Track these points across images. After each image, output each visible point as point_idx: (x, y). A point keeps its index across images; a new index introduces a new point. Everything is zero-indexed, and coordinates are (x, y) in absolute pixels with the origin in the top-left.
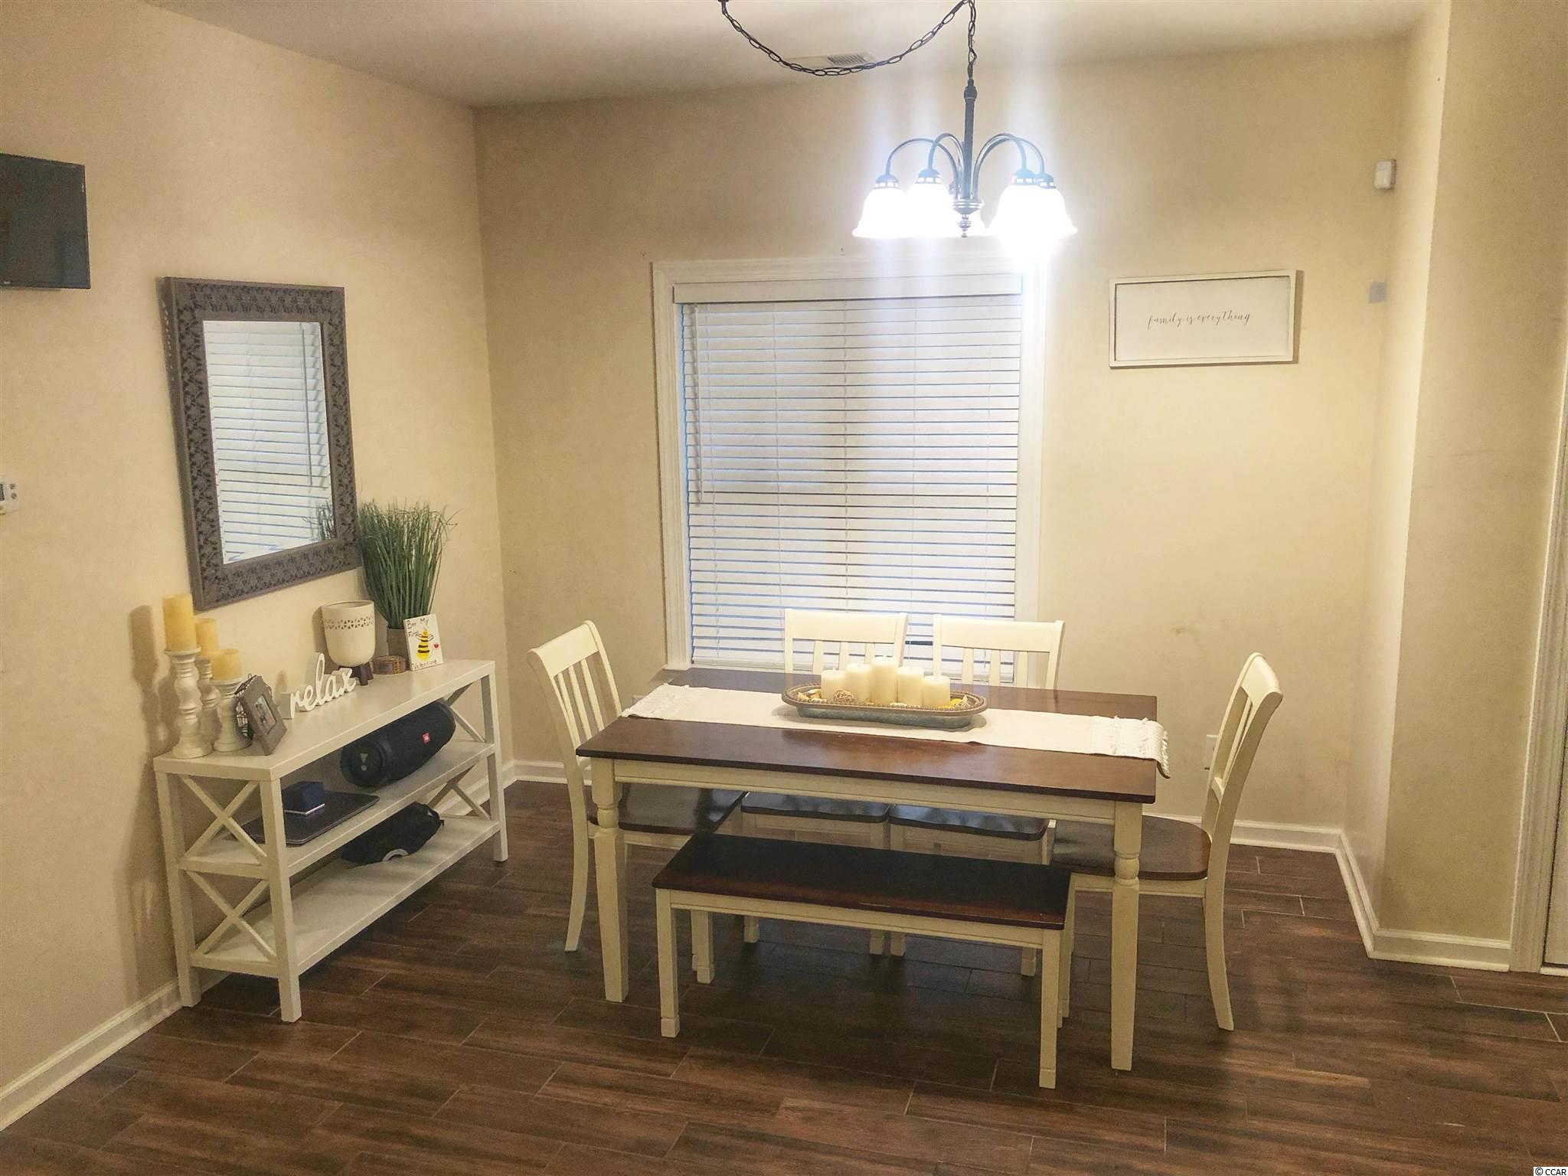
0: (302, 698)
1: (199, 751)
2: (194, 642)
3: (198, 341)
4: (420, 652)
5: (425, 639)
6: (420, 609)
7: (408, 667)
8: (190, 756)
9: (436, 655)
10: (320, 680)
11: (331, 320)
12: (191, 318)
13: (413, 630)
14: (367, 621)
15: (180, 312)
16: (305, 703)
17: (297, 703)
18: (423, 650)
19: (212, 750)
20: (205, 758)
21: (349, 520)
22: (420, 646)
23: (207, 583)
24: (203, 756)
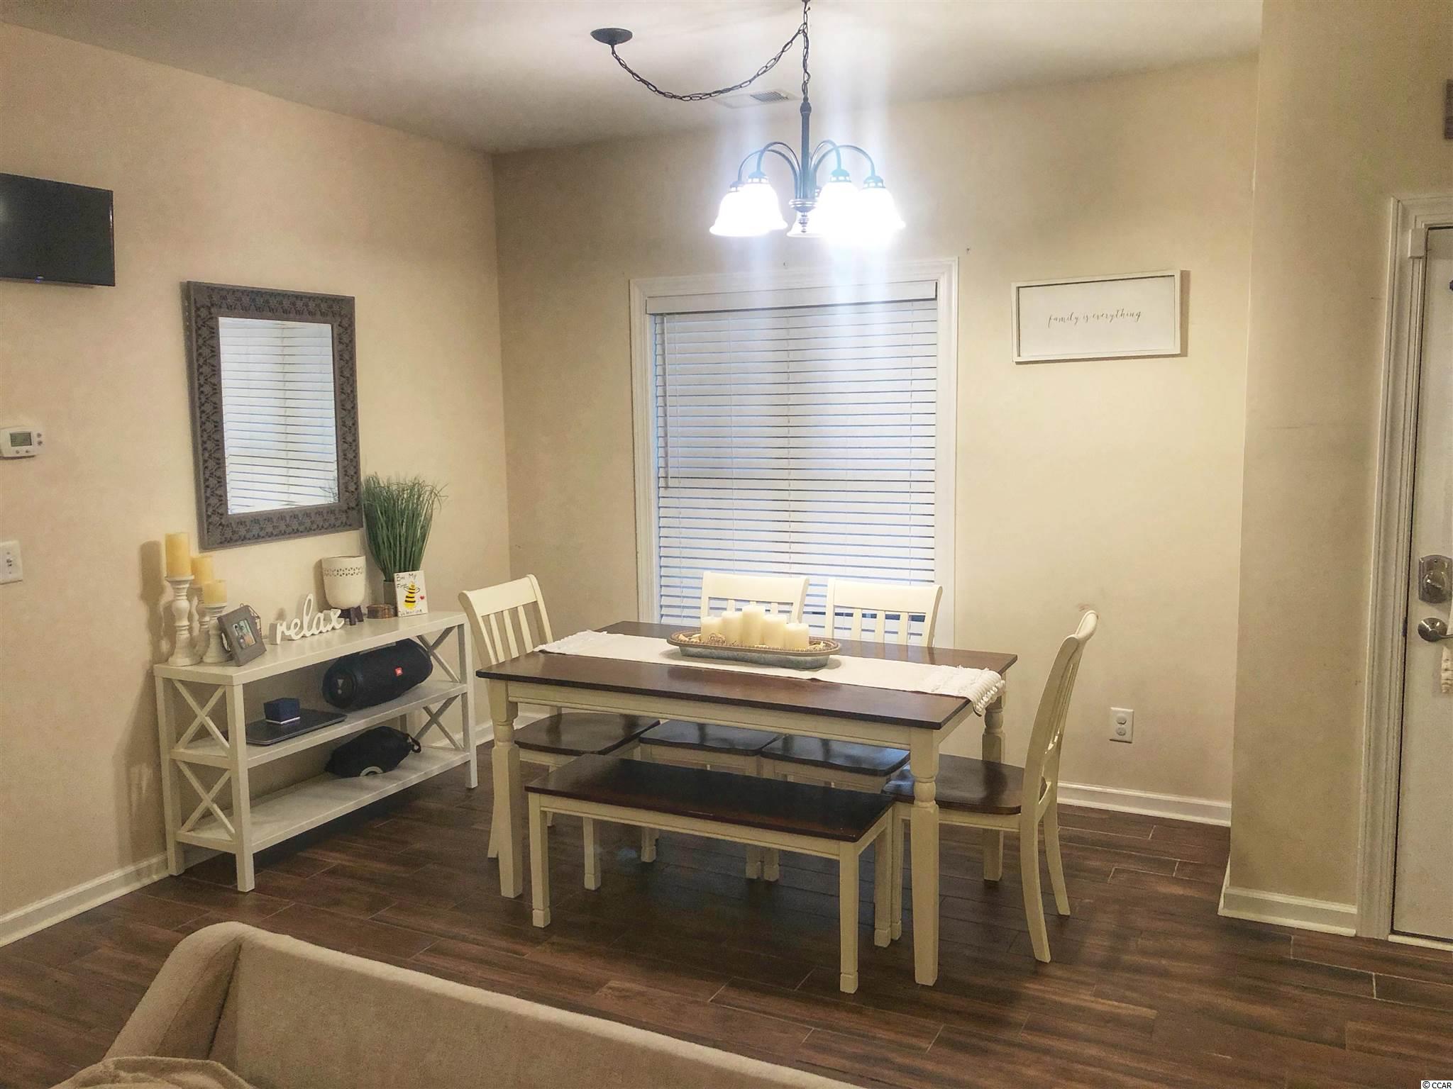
0: (289, 628)
1: (187, 661)
2: (189, 571)
3: (214, 333)
4: (406, 601)
5: (412, 591)
6: (411, 564)
7: (396, 615)
8: (181, 664)
9: (421, 606)
10: (307, 614)
11: (341, 322)
12: (208, 313)
13: (402, 582)
14: (357, 571)
15: (198, 309)
16: (292, 633)
17: (283, 632)
18: (410, 600)
19: (200, 661)
20: (193, 667)
21: (352, 488)
22: (407, 597)
23: (211, 527)
24: (191, 665)
